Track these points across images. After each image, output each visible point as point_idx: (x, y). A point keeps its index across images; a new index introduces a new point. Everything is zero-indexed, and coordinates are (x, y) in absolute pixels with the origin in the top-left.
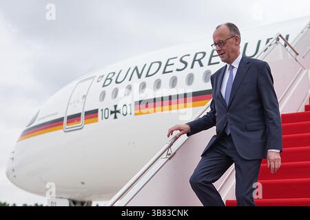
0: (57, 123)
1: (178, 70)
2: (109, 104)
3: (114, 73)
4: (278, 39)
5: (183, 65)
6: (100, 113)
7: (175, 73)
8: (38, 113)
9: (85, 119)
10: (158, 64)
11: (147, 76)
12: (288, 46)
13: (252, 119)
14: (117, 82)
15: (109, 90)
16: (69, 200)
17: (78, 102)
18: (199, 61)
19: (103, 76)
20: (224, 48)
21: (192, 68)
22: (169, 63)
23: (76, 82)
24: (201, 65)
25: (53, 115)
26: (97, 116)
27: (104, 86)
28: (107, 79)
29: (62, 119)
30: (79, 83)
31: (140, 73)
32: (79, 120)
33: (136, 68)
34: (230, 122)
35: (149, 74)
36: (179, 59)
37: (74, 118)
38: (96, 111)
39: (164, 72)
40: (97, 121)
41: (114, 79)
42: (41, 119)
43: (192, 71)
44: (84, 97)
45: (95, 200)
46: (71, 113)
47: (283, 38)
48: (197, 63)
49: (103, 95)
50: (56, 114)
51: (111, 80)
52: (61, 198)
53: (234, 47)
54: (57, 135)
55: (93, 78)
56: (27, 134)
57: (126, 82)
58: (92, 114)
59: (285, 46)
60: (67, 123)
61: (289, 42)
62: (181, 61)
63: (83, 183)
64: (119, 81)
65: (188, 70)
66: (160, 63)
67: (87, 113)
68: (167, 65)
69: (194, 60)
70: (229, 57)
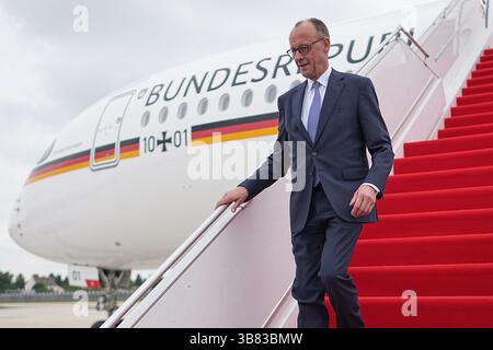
0: (81, 158)
1: (253, 81)
2: (155, 129)
3: (162, 86)
4: (399, 35)
5: (261, 74)
6: (142, 143)
7: (250, 85)
8: (53, 145)
9: (121, 152)
10: (225, 73)
11: (210, 89)
12: (413, 44)
13: (352, 163)
14: (166, 99)
15: (155, 109)
16: (99, 268)
17: (111, 127)
18: (285, 67)
19: (146, 90)
20: (308, 56)
21: (274, 77)
22: (241, 71)
23: (108, 99)
24: (288, 73)
25: (76, 146)
26: (137, 148)
27: (147, 104)
28: (152, 94)
29: (87, 153)
30: (112, 100)
31: (199, 85)
32: (112, 154)
33: (194, 79)
34: (318, 166)
35: (212, 87)
36: (255, 64)
37: (105, 151)
38: (136, 141)
39: (234, 84)
40: (138, 155)
41: (162, 94)
42: (56, 152)
43: (274, 82)
44: (120, 120)
45: (137, 269)
46: (100, 144)
47: (406, 33)
48: (281, 70)
49: (147, 117)
50: (80, 144)
51: (158, 95)
52: (87, 265)
53: (322, 54)
54: (81, 174)
55: (132, 93)
56: (38, 174)
57: (180, 99)
58: (131, 145)
59: (410, 44)
60: (96, 157)
61: (415, 37)
62: (259, 67)
63: (118, 244)
64: (168, 97)
65: (269, 81)
66: (228, 71)
67: (124, 144)
68: (238, 73)
69: (278, 66)
70: (315, 70)
